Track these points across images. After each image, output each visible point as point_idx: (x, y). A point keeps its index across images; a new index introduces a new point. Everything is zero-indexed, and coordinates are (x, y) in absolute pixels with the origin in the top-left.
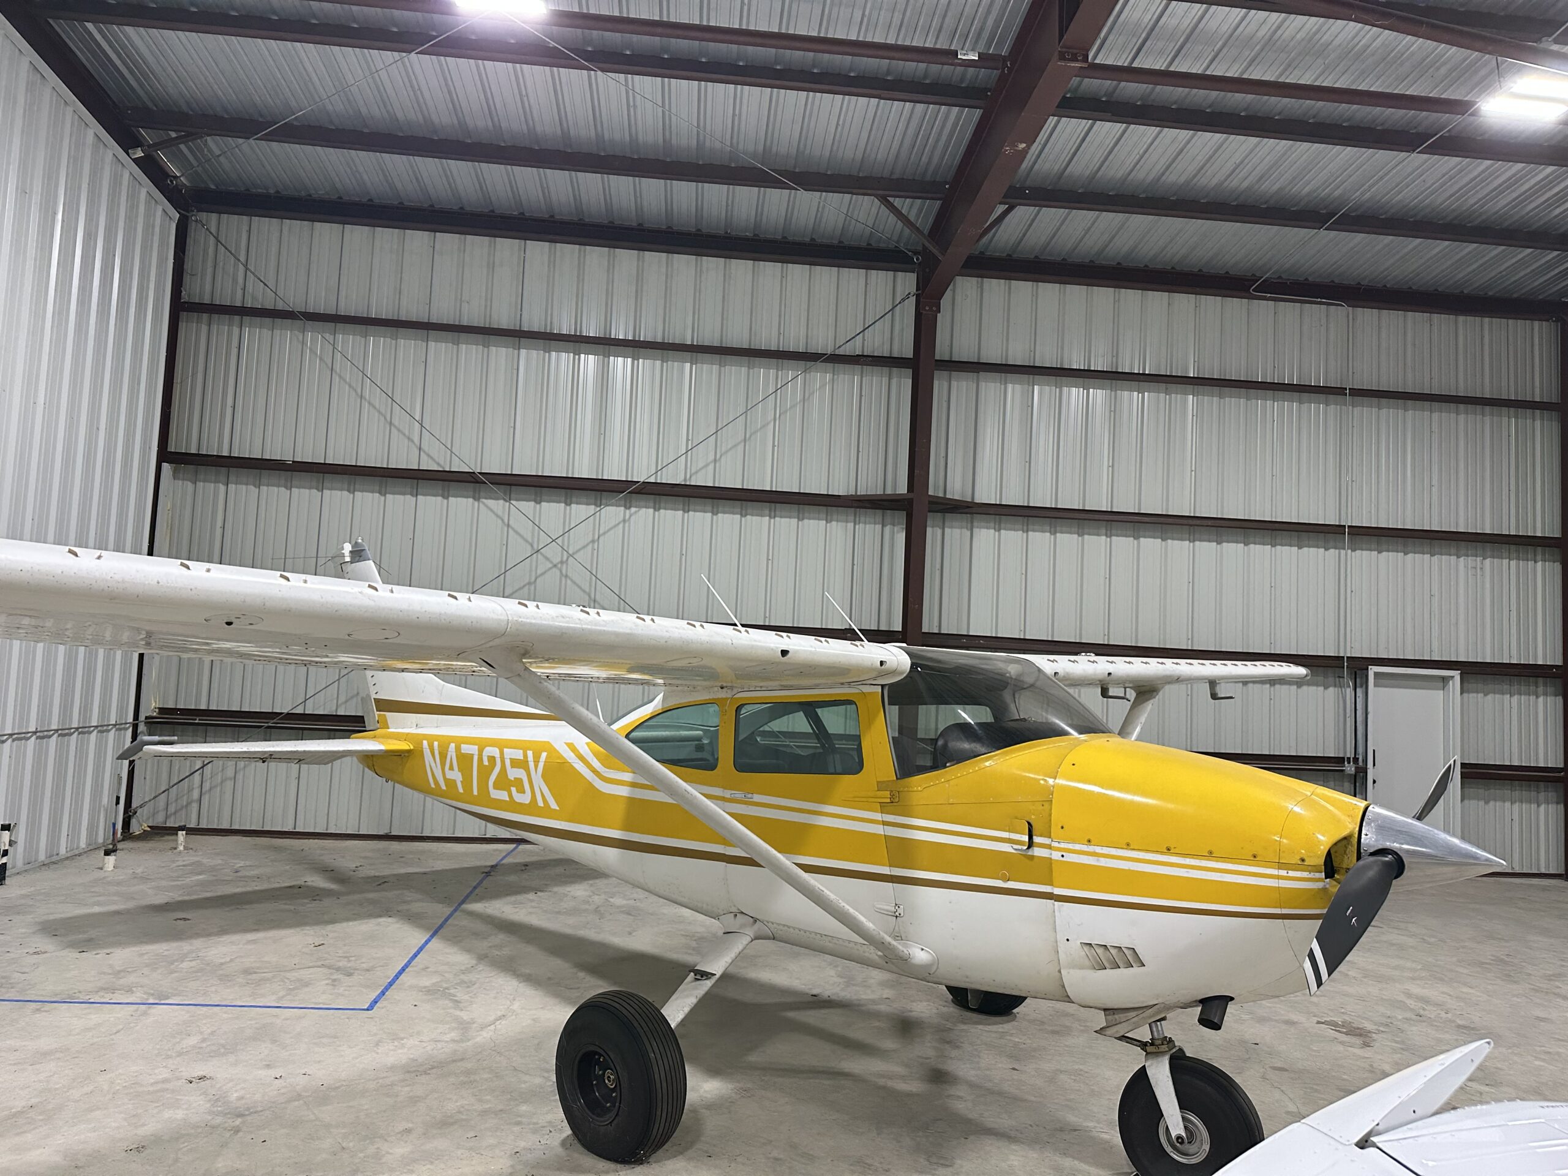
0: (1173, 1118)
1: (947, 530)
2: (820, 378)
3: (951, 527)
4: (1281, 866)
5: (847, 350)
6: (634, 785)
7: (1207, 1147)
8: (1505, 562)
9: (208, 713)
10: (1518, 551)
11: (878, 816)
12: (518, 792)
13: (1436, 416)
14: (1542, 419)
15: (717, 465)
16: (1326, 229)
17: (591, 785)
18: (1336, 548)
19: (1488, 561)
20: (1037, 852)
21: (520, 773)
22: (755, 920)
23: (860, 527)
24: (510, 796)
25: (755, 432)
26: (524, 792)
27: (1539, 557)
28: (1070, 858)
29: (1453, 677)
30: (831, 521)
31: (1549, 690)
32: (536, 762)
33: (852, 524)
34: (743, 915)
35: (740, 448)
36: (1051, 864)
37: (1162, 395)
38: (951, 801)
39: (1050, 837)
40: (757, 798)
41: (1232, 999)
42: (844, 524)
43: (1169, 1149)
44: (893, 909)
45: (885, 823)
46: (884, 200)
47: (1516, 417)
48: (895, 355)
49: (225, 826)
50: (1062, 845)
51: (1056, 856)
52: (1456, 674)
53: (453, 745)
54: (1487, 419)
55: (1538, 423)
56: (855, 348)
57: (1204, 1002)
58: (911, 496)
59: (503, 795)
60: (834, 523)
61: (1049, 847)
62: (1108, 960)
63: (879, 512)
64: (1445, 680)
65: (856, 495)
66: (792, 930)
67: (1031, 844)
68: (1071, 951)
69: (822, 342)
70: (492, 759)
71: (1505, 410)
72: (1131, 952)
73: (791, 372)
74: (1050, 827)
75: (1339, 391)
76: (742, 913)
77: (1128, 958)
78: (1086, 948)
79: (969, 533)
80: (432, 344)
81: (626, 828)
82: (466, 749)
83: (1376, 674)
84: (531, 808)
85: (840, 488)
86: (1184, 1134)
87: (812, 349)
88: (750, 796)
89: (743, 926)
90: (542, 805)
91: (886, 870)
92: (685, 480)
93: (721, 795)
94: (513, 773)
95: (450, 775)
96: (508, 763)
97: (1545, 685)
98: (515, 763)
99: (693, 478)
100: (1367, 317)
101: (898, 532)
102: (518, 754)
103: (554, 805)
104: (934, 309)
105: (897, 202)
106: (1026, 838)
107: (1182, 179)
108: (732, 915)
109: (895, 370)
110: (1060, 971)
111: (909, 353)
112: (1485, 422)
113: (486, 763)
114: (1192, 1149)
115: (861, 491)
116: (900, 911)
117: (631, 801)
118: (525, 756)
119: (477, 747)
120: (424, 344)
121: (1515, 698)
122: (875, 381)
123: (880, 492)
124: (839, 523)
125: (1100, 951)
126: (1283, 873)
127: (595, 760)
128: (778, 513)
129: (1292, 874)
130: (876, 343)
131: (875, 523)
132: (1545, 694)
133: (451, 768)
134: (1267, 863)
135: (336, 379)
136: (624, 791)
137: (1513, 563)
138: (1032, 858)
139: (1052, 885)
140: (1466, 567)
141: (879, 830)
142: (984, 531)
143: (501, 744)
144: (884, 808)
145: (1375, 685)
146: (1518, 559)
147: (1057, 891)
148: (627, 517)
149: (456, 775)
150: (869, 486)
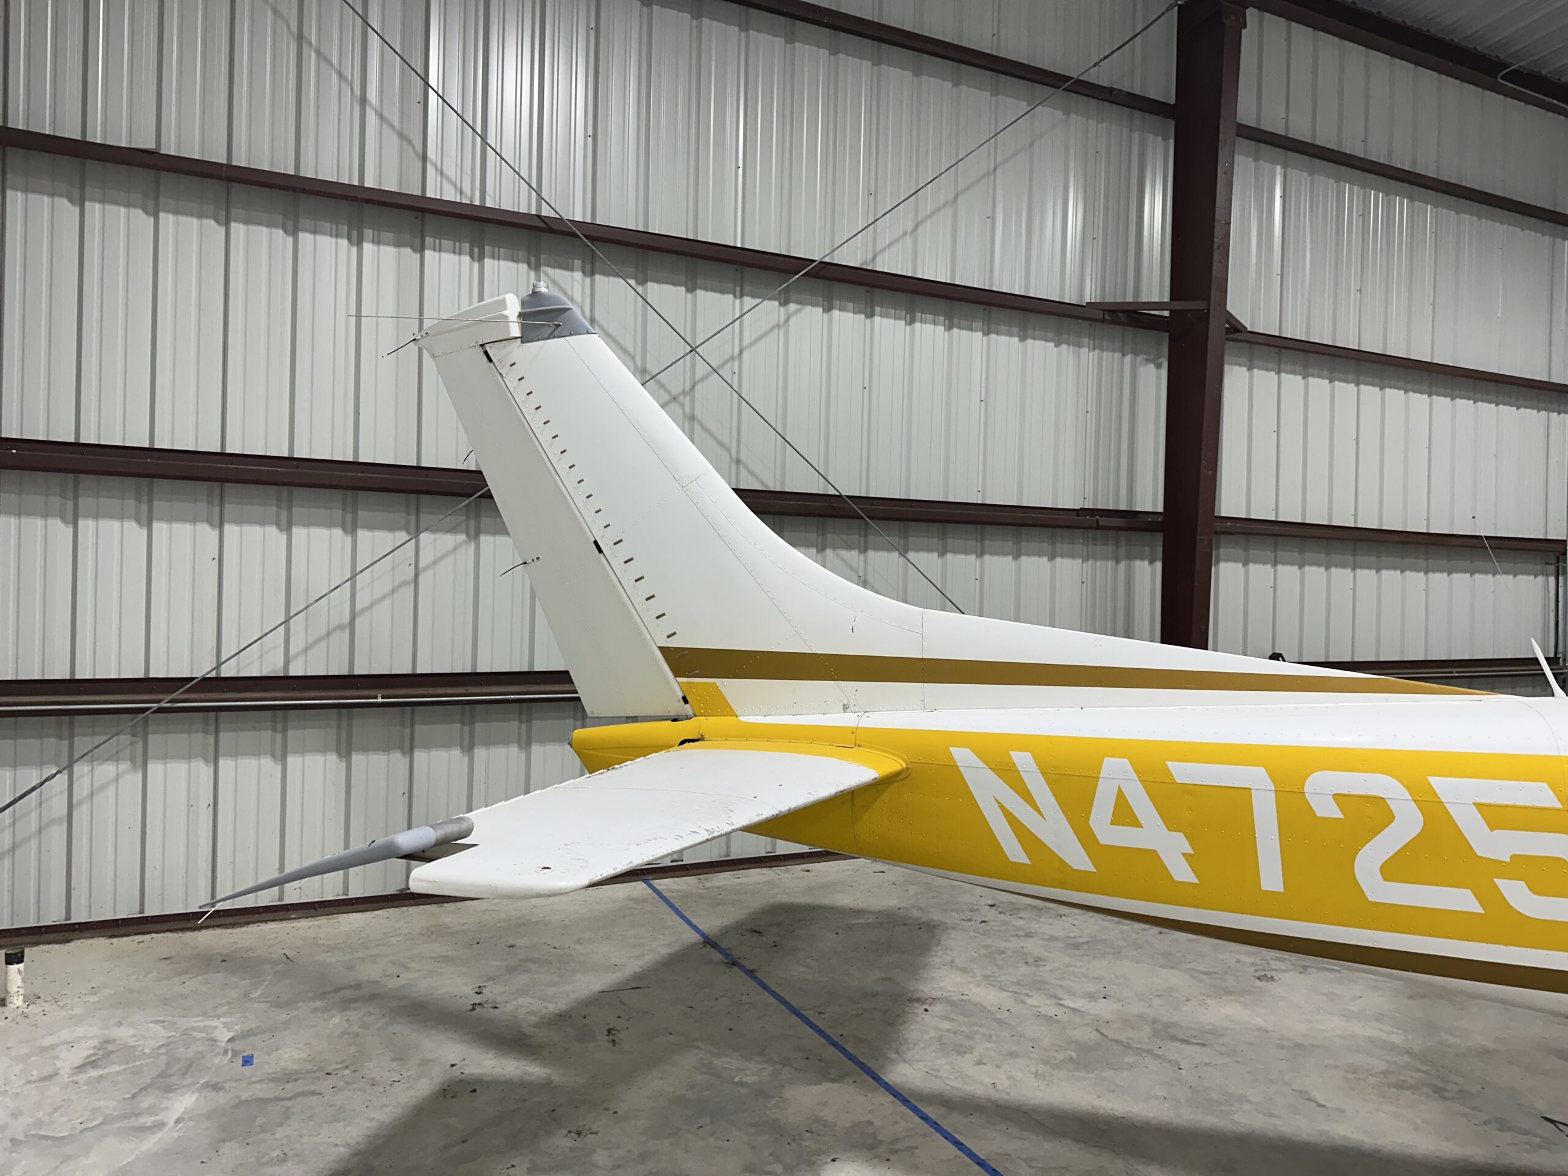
12: (1535, 891)
15: (911, 240)
24: (1491, 898)
25: (963, 192)
30: (1061, 344)
35: (944, 215)
42: (1077, 349)
60: (1065, 347)
70: (1367, 809)
82: (1183, 772)
92: (867, 261)
94: (1495, 843)
96: (1470, 820)
98: (1503, 816)
102: (1534, 793)
113: (1327, 809)
119: (1263, 771)
122: (1113, 131)
133: (1124, 814)
148: (782, 319)
149: (1164, 842)
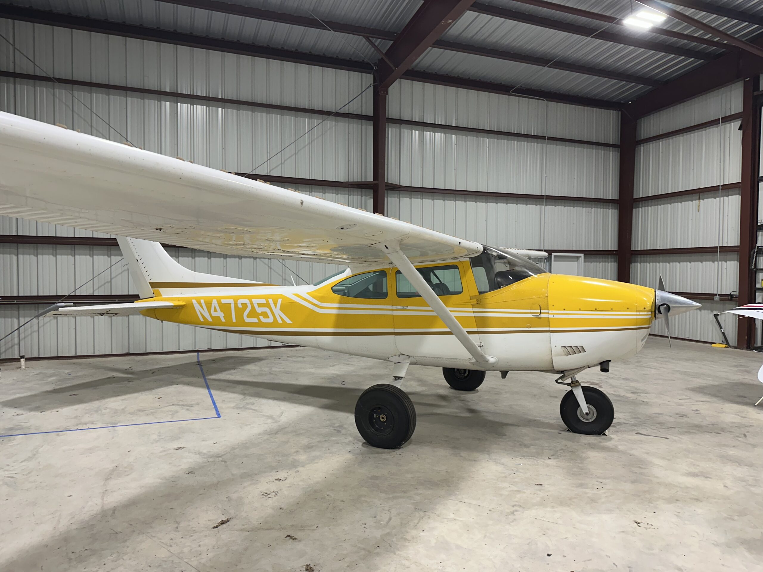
0: (584, 407)
1: (389, 198)
2: (330, 123)
3: (391, 197)
4: (637, 311)
5: (342, 111)
6: (339, 308)
7: (595, 415)
8: (599, 209)
9: (18, 297)
10: (603, 205)
11: (471, 309)
12: (264, 318)
13: (576, 149)
14: (613, 151)
15: (283, 166)
16: (547, 67)
17: (313, 311)
18: (540, 205)
19: (593, 209)
20: (542, 316)
21: (266, 310)
22: (409, 357)
23: (351, 197)
24: (259, 319)
25: (301, 149)
26: (269, 318)
27: (610, 207)
28: (556, 316)
29: (581, 256)
30: (338, 194)
31: (613, 260)
32: (275, 304)
33: (348, 196)
34: (403, 356)
35: (294, 157)
36: (549, 320)
37: (475, 138)
38: (504, 300)
39: (548, 310)
40: (410, 308)
41: (610, 361)
42: (344, 195)
43: (581, 419)
44: (479, 344)
45: (474, 312)
46: (367, 38)
47: (604, 150)
48: (364, 114)
49: (36, 355)
50: (553, 312)
51: (551, 316)
52: (582, 255)
53: (215, 302)
54: (594, 150)
55: (611, 153)
56: (345, 110)
57: (601, 364)
58: (376, 182)
59: (255, 320)
60: (339, 195)
61: (548, 313)
62: (572, 352)
63: (360, 190)
64: (578, 258)
65: (349, 182)
66: (428, 358)
67: (540, 313)
68: (557, 349)
69: (330, 106)
70: (245, 306)
71: (600, 147)
72: (581, 347)
73: (316, 120)
74: (548, 306)
75: (542, 138)
76: (403, 354)
77: (580, 349)
78: (563, 348)
79: (398, 199)
80: (129, 99)
81: (336, 327)
82: (224, 301)
83: (555, 256)
84: (275, 323)
85: (341, 178)
86: (588, 412)
87: (325, 109)
88: (406, 307)
89: (404, 359)
90: (281, 322)
91: (475, 330)
92: (267, 173)
93: (391, 308)
94: (259, 310)
95: (214, 314)
96: (256, 306)
97: (611, 258)
98: (260, 305)
99: (271, 172)
100: (553, 105)
101: (368, 199)
102: (263, 301)
103: (288, 321)
104: (385, 93)
105: (374, 40)
106: (539, 311)
107: (495, 40)
108: (398, 356)
109: (364, 121)
110: (552, 358)
111: (371, 113)
112: (593, 151)
113: (240, 306)
114: (589, 417)
115: (351, 180)
116: (482, 344)
117: (338, 316)
118: (267, 301)
119: (233, 300)
120: (125, 99)
121: (601, 264)
122: (355, 126)
123: (359, 180)
124: (342, 195)
125: (569, 349)
126: (638, 313)
127: (314, 299)
128: (313, 190)
129: (641, 313)
130: (354, 108)
131: (358, 195)
132: (611, 262)
133: (215, 310)
134: (632, 310)
135: (76, 116)
136: (335, 312)
137: (602, 210)
138: (540, 318)
139: (549, 327)
140: (586, 212)
141: (472, 315)
142: (405, 199)
143: (250, 298)
144: (473, 306)
145: (554, 261)
146: (603, 208)
147: (551, 329)
149: (220, 314)
150: (356, 178)
